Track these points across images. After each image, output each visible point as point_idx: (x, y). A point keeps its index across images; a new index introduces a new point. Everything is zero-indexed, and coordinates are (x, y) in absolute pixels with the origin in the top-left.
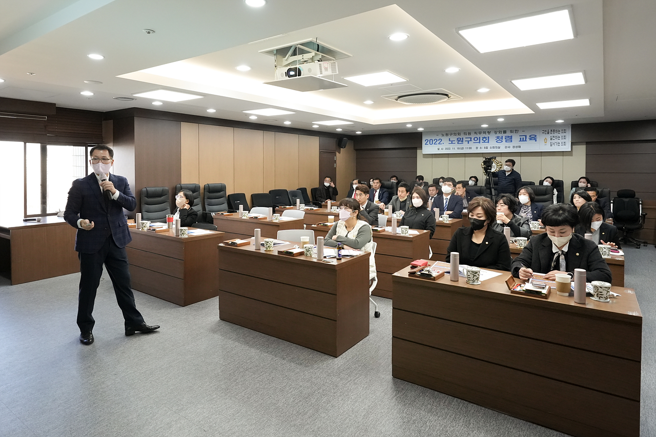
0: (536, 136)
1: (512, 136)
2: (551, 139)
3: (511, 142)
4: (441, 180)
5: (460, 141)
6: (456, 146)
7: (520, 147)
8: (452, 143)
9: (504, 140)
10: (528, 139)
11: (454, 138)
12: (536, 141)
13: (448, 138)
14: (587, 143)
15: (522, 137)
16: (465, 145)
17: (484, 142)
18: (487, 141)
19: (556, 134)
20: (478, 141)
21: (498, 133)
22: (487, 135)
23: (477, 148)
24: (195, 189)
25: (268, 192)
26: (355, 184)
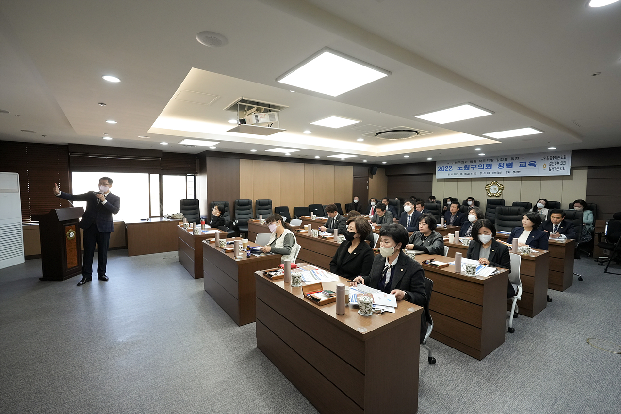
0: (535, 162)
1: (512, 163)
2: (550, 165)
3: (512, 167)
4: (449, 200)
5: (467, 168)
6: (463, 172)
7: (519, 172)
8: (460, 169)
9: (505, 166)
10: (527, 165)
11: (462, 165)
12: (535, 166)
13: (456, 165)
14: (589, 168)
15: (522, 163)
16: (471, 171)
17: (488, 168)
18: (490, 167)
19: (555, 160)
20: (482, 167)
21: (500, 160)
22: (490, 163)
23: (481, 173)
24: (249, 203)
25: (308, 207)
26: (373, 201)
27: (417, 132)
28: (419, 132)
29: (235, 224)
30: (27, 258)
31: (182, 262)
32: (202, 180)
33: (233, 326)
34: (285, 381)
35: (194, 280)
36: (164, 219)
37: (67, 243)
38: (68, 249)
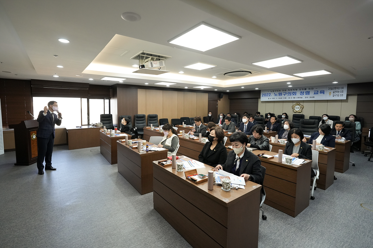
0: (324, 91)
1: (309, 91)
2: (334, 93)
3: (309, 94)
5: (280, 94)
6: (278, 97)
7: (314, 97)
8: (276, 95)
9: (305, 93)
10: (319, 93)
11: (277, 93)
12: (324, 94)
13: (274, 93)
14: (358, 95)
15: (315, 92)
16: (283, 96)
17: (294, 95)
18: (295, 94)
19: (337, 90)
20: (290, 94)
21: (301, 90)
22: (295, 91)
23: (289, 98)
24: (143, 117)
25: (180, 118)
26: (222, 115)
27: (250, 72)
28: (252, 72)
29: (135, 130)
30: (5, 151)
31: (102, 153)
32: (114, 102)
33: (137, 195)
34: (173, 230)
35: (111, 165)
36: (90, 127)
37: (32, 142)
38: (32, 146)
